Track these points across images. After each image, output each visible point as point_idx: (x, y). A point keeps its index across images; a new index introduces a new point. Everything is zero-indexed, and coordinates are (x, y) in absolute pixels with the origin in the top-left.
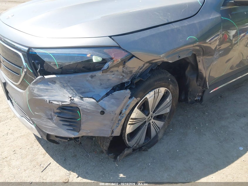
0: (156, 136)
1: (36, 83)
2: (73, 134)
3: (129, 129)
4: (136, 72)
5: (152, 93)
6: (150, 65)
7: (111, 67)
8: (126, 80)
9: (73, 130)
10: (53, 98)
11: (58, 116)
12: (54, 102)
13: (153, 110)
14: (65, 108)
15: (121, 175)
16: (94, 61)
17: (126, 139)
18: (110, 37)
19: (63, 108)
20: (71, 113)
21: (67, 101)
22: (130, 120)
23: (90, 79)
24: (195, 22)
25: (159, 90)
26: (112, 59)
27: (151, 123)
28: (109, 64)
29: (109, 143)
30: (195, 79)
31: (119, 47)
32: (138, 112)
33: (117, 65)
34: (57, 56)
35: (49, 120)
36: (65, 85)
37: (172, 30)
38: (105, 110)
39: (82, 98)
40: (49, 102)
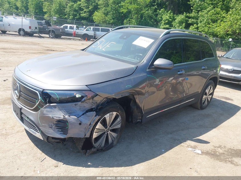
0: (112, 143)
1: (46, 108)
2: (63, 136)
3: (95, 135)
4: (99, 103)
5: (108, 115)
6: (107, 99)
7: (86, 100)
8: (94, 107)
9: (63, 134)
10: (54, 116)
11: (55, 126)
12: (54, 118)
13: (110, 125)
14: (61, 121)
15: (89, 164)
16: (77, 97)
17: (93, 141)
18: (86, 86)
19: (59, 121)
20: (63, 124)
21: (62, 117)
22: (95, 130)
23: (74, 106)
24: (131, 78)
25: (112, 113)
26: (87, 96)
27: (109, 134)
28: (85, 98)
29: (83, 143)
30: (136, 108)
31: (91, 91)
32: (100, 125)
33: (89, 99)
34: (59, 94)
35: (50, 128)
36: (61, 109)
37: (118, 82)
38: (82, 122)
39: (69, 116)
40: (52, 118)
